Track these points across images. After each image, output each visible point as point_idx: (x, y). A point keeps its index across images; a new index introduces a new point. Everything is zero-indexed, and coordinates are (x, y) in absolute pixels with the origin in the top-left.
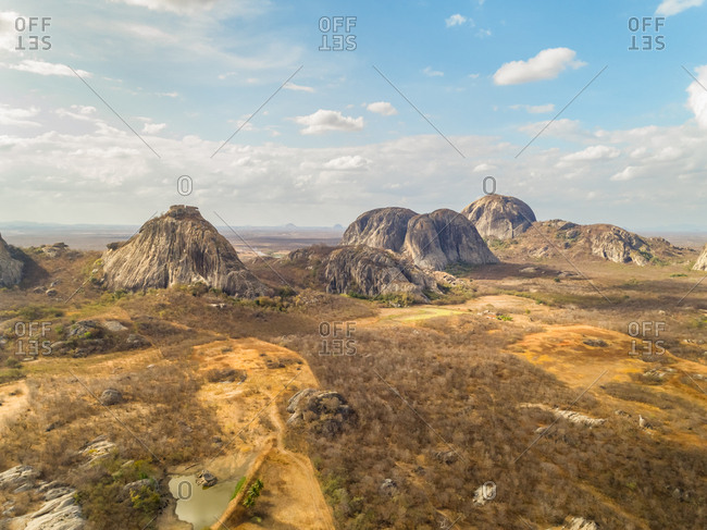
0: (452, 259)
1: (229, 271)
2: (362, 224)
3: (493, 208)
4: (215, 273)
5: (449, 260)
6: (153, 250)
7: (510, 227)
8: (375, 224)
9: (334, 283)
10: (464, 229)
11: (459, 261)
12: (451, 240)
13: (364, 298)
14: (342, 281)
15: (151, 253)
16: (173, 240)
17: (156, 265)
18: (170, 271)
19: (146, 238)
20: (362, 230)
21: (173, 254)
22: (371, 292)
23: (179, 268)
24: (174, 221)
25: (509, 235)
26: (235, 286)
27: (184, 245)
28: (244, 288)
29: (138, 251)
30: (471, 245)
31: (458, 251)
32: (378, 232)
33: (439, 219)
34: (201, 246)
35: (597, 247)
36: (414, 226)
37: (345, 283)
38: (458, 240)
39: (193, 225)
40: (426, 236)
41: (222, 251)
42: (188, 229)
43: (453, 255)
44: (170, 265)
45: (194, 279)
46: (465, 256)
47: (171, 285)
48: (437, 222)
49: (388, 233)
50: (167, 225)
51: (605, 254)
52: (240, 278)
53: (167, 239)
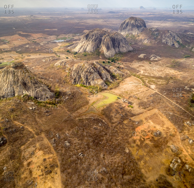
0: (117, 51)
1: (36, 90)
2: (87, 37)
3: (132, 23)
4: (31, 91)
5: (116, 52)
6: (8, 81)
7: (137, 30)
8: (91, 37)
9: (75, 80)
10: (121, 40)
11: (119, 51)
12: (116, 44)
13: (85, 87)
14: (78, 79)
15: (7, 82)
16: (14, 77)
17: (10, 87)
18: (15, 89)
19: (5, 75)
20: (87, 39)
21: (15, 82)
22: (87, 84)
23: (18, 88)
24: (14, 70)
25: (137, 33)
26: (38, 95)
27: (19, 79)
28: (42, 95)
29: (2, 80)
30: (123, 45)
31: (119, 48)
32: (92, 41)
33: (113, 37)
34: (25, 80)
35: (164, 39)
36: (104, 40)
37: (79, 80)
38: (119, 44)
39: (21, 71)
40: (108, 44)
41: (33, 81)
42: (19, 73)
43: (117, 50)
44: (15, 87)
45: (24, 92)
46: (121, 50)
47: (16, 95)
48: (112, 38)
49: (96, 41)
50: (11, 71)
51: (166, 42)
52: (40, 92)
53: (12, 76)
